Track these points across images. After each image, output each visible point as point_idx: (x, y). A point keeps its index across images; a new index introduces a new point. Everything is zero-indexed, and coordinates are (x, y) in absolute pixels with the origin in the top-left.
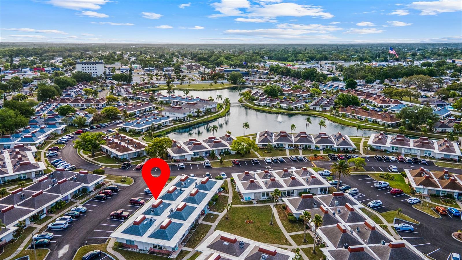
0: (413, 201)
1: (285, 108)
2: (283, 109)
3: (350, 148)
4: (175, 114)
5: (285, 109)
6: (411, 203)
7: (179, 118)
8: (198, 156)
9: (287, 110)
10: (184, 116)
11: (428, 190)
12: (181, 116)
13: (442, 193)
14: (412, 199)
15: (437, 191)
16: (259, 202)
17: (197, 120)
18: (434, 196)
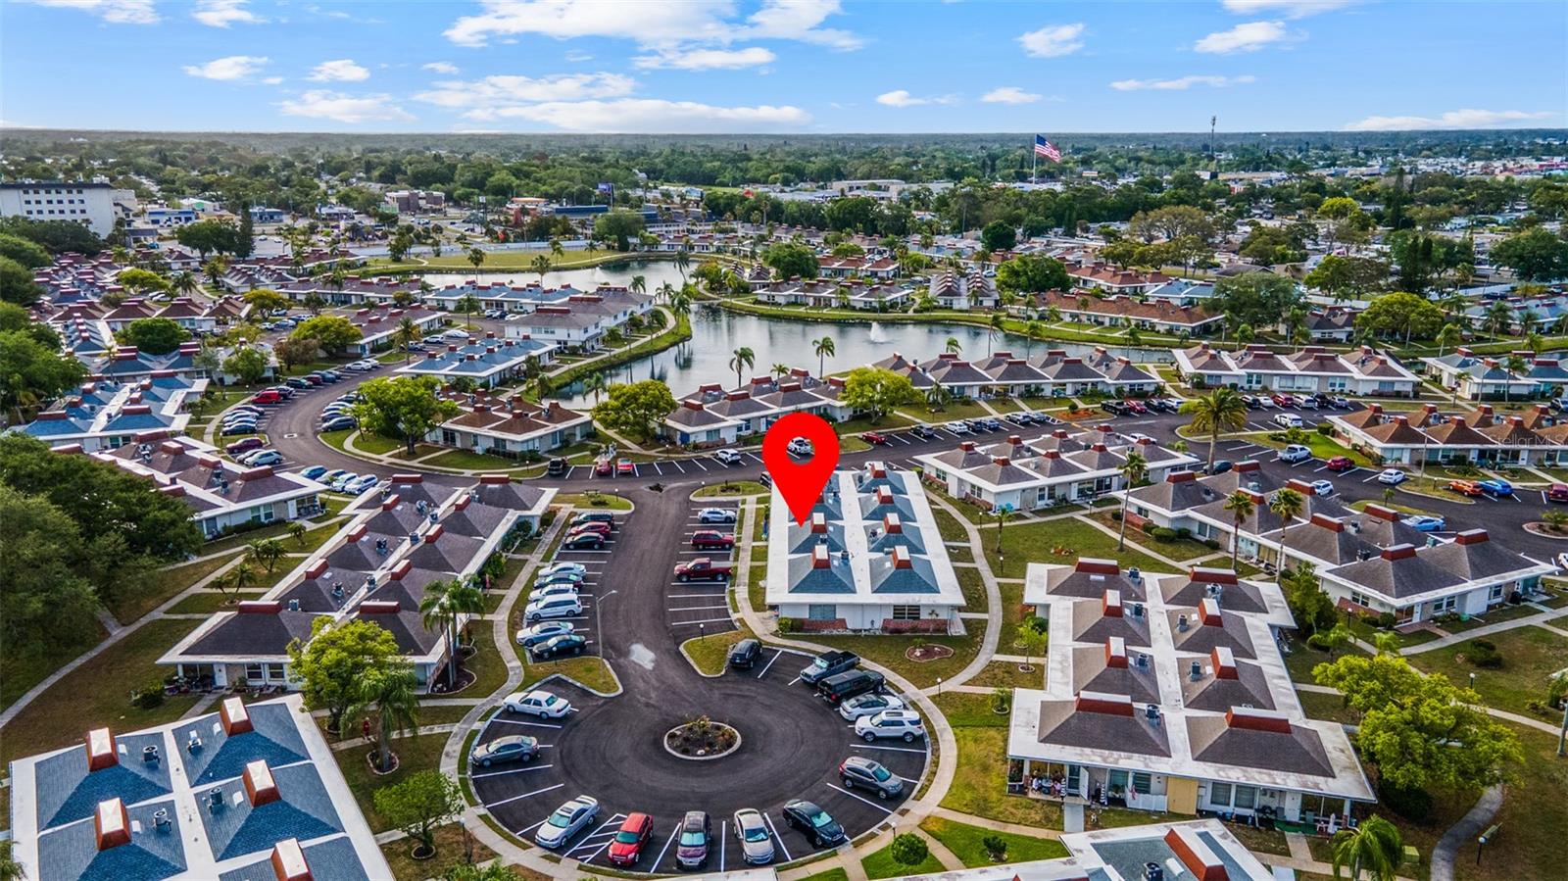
0: (1395, 477)
1: (862, 305)
2: (854, 309)
3: (1149, 384)
4: (553, 333)
5: (861, 310)
6: (1392, 481)
7: (569, 344)
8: (749, 432)
9: (868, 311)
10: (584, 337)
11: (1413, 450)
12: (576, 337)
13: (1443, 457)
14: (1388, 475)
15: (1431, 450)
16: (1037, 513)
17: (628, 348)
18: (1431, 465)
